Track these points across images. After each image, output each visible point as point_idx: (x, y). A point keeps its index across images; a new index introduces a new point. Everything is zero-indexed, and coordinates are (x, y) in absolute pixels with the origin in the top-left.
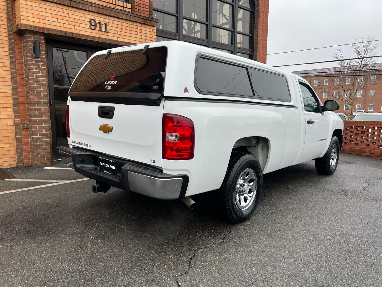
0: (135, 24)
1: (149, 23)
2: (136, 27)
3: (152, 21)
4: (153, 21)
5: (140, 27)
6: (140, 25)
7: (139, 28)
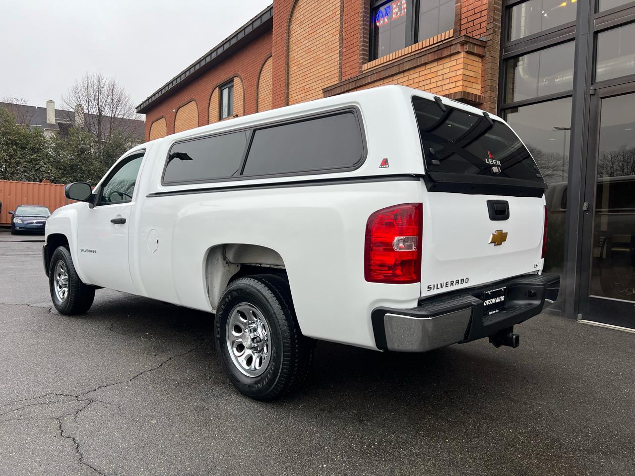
0: (428, 66)
1: (446, 53)
2: (428, 71)
3: (450, 46)
4: (452, 45)
5: (435, 67)
6: (435, 64)
7: (433, 70)
